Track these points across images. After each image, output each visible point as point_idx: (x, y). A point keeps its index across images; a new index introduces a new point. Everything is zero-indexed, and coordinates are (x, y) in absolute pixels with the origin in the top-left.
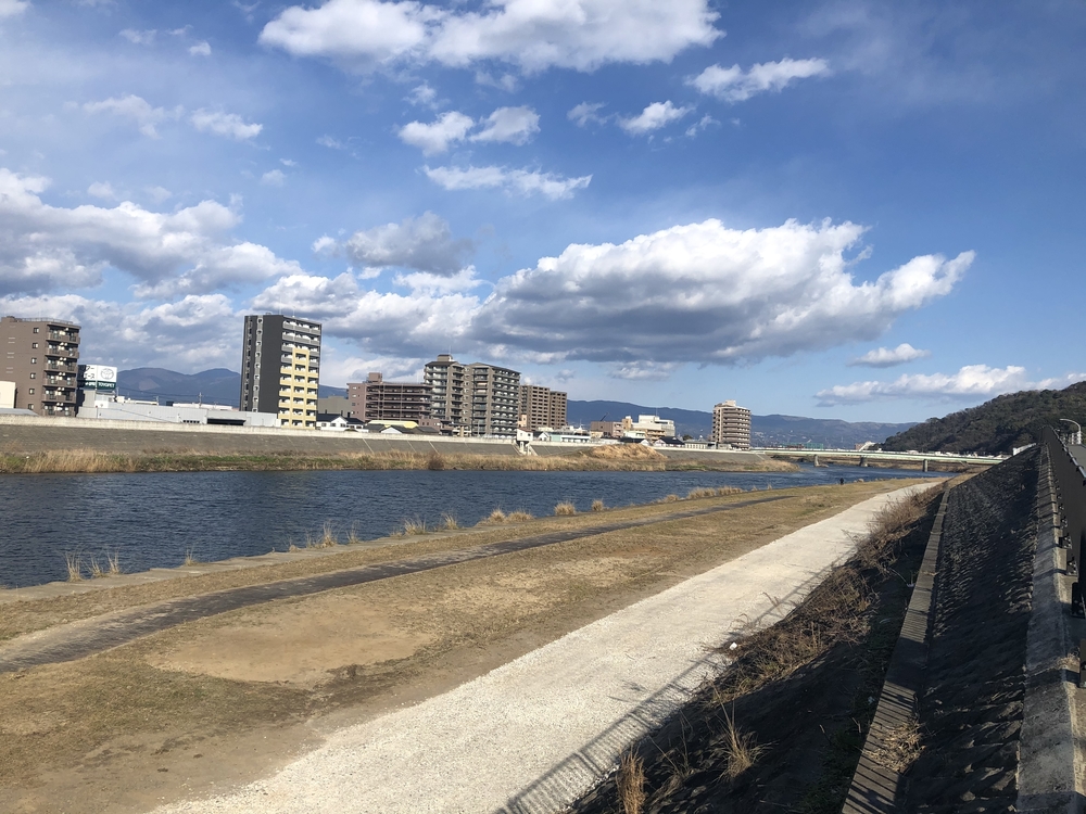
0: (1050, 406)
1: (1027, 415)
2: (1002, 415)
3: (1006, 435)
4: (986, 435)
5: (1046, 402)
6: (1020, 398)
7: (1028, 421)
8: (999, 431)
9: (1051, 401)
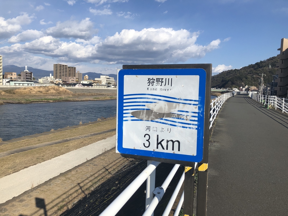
0: (237, 73)
1: (230, 76)
2: (224, 76)
3: (224, 82)
4: (219, 82)
5: (236, 72)
6: (229, 71)
7: (230, 78)
8: (223, 81)
9: (237, 72)
